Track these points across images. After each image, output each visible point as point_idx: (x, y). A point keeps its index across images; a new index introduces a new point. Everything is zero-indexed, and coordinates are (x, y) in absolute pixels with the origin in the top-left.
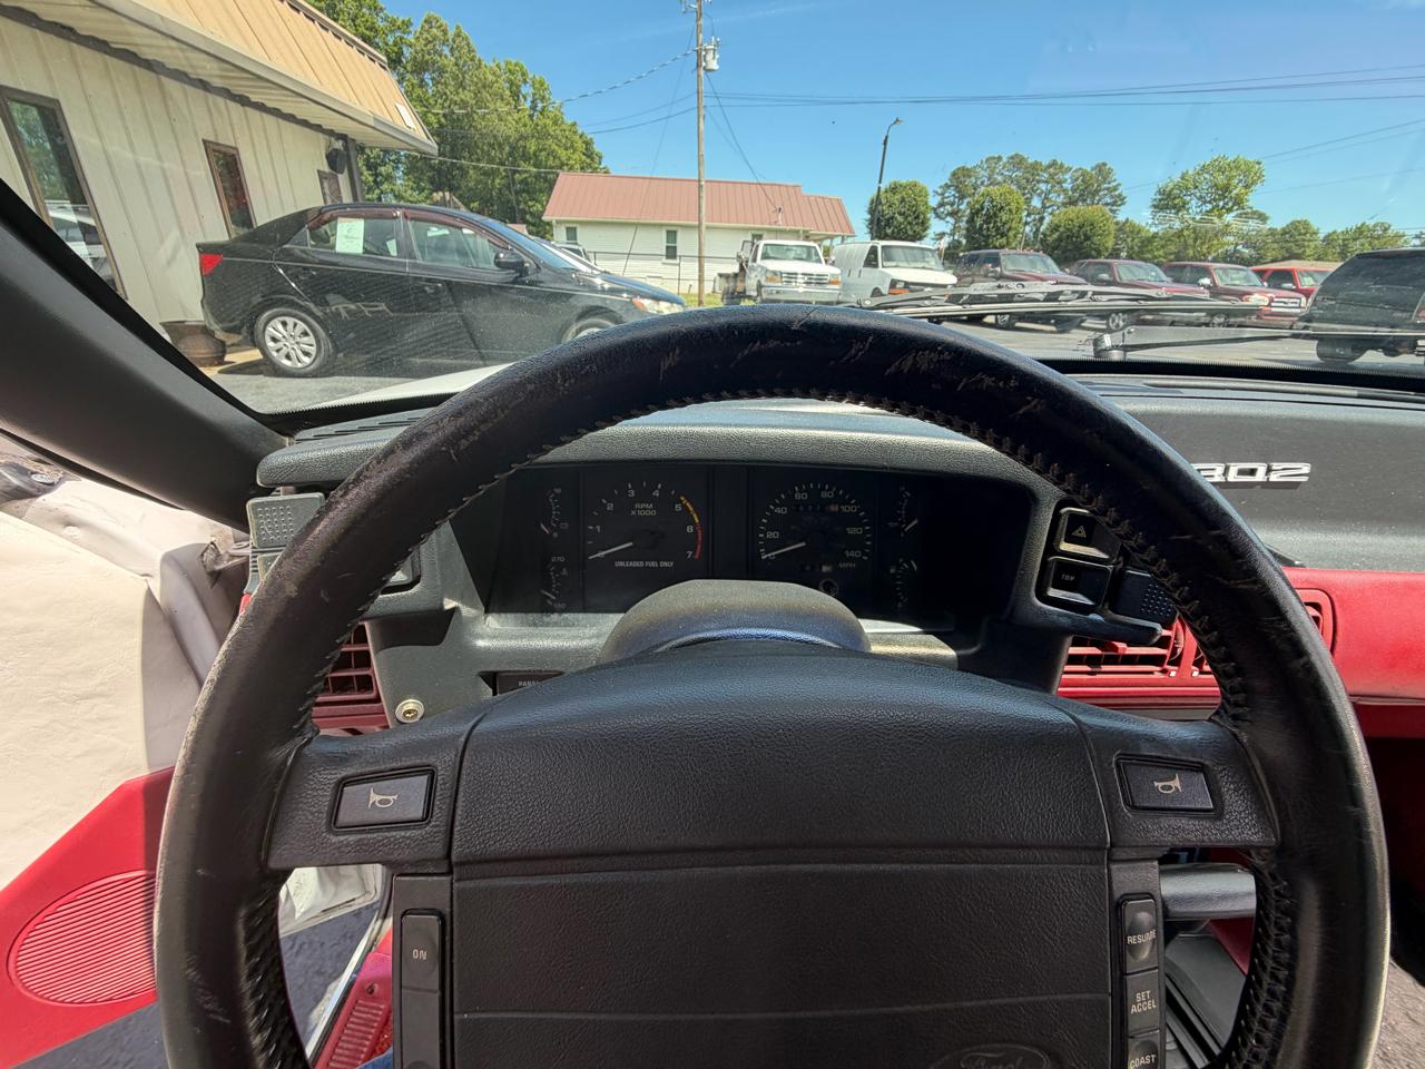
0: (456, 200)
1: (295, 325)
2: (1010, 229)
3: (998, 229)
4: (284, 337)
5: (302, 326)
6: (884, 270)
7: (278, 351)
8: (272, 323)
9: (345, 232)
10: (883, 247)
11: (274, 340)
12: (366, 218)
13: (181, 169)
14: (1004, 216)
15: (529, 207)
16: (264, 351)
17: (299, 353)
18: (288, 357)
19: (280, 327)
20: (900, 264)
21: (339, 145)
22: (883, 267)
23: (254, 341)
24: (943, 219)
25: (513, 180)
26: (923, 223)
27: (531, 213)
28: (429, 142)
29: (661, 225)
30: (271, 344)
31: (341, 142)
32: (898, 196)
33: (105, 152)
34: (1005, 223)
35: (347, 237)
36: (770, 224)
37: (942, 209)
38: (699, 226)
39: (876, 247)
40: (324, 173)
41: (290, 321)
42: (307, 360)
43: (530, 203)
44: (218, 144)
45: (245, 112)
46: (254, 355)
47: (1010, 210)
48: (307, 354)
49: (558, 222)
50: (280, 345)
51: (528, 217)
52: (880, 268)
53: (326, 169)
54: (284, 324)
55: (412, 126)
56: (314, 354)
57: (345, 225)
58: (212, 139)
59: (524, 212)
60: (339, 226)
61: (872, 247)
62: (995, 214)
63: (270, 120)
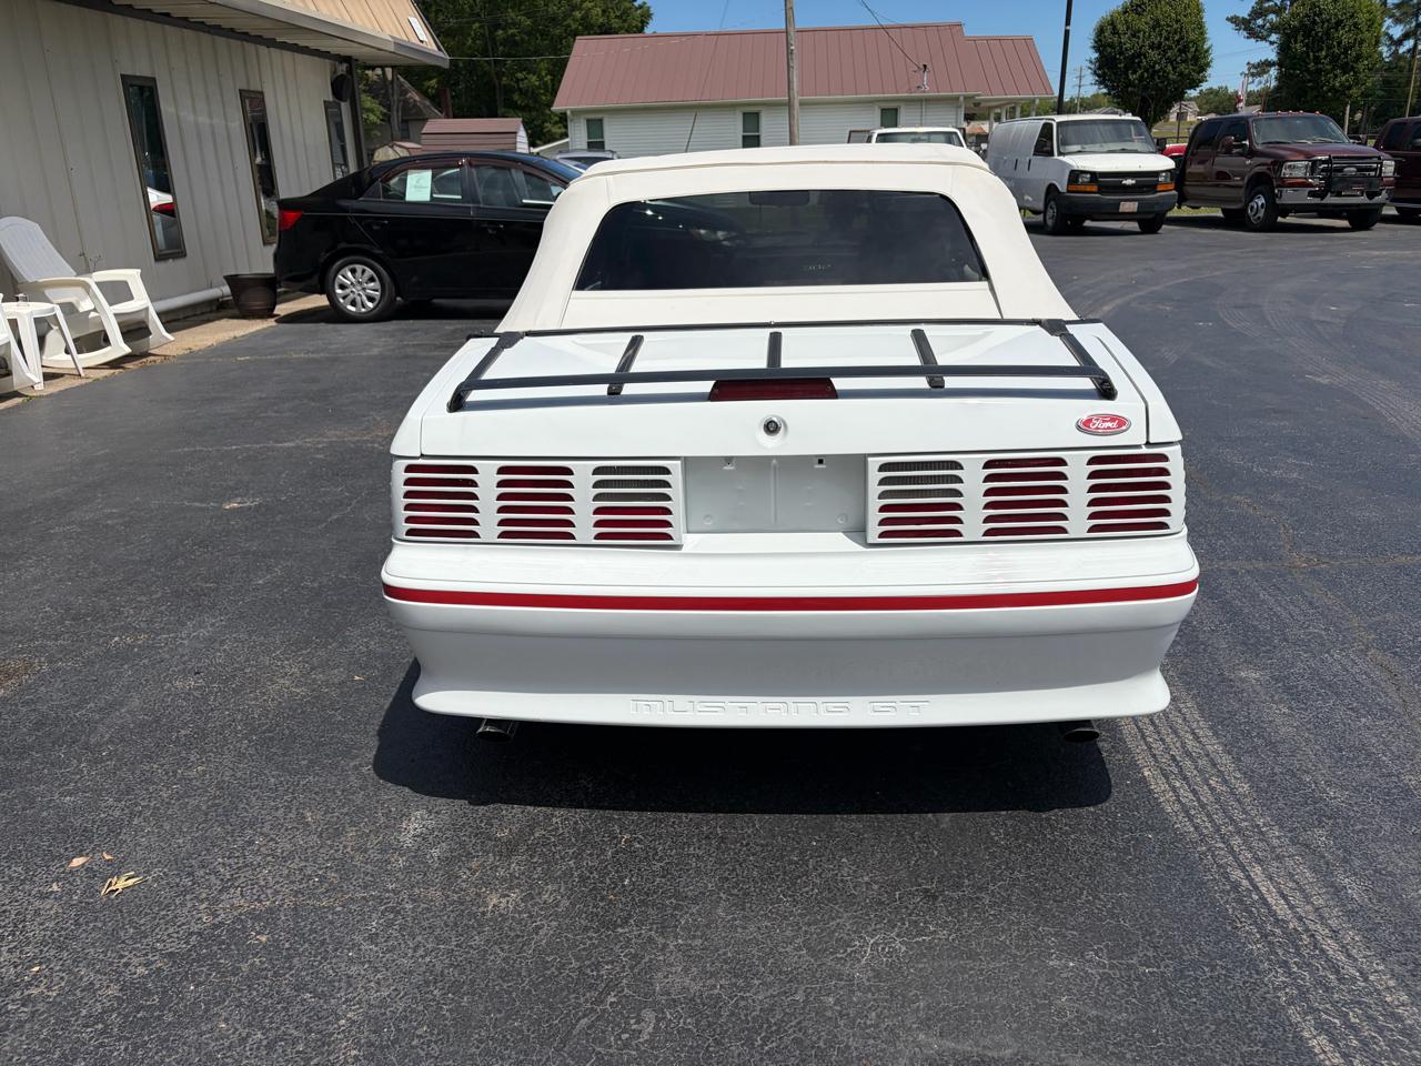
0: (402, 79)
1: (364, 271)
2: (1358, 58)
3: (1334, 59)
4: (352, 283)
5: (369, 272)
6: (1061, 158)
7: (344, 298)
8: (342, 272)
9: (414, 183)
10: (1059, 124)
11: (343, 287)
12: (433, 168)
13: (223, 122)
14: (1345, 36)
15: (518, 81)
16: (332, 297)
17: (364, 298)
18: (353, 303)
19: (349, 274)
20: (1088, 148)
21: (342, 69)
22: (1060, 154)
23: (324, 287)
24: (1264, 38)
25: (494, 40)
26: (1196, 59)
27: (520, 90)
28: (441, 54)
29: (733, 106)
30: (339, 291)
31: (345, 66)
32: (1147, 18)
33: (178, 117)
34: (1346, 49)
35: (415, 187)
36: (910, 91)
37: (1260, 22)
38: (789, 105)
39: (1051, 125)
40: (329, 102)
41: (359, 268)
42: (370, 305)
43: (519, 75)
44: (250, 91)
45: (269, 52)
46: (320, 301)
47: (1355, 25)
48: (371, 299)
49: (573, 112)
50: (348, 291)
51: (516, 97)
52: (1056, 157)
53: (331, 98)
54: (353, 271)
55: (423, 37)
56: (378, 298)
57: (414, 175)
58: (245, 87)
59: (508, 90)
60: (409, 178)
61: (1045, 124)
62: (1327, 33)
63: (287, 55)
